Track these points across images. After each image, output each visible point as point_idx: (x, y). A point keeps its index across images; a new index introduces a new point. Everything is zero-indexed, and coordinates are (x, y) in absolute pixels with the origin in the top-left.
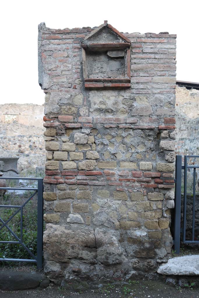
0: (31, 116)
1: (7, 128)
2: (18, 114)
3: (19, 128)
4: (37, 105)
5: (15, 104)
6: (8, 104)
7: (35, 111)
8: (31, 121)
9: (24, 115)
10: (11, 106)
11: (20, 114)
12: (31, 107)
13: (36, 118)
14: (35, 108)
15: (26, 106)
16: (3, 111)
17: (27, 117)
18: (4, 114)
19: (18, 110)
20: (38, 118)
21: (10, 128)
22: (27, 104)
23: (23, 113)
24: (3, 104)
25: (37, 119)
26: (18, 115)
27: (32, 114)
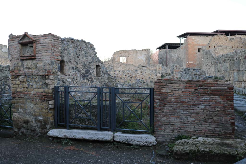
0: (135, 57)
1: (114, 66)
2: (127, 56)
3: (121, 66)
4: (139, 50)
5: (125, 50)
6: (121, 51)
7: (138, 54)
8: (135, 60)
9: (131, 57)
10: (123, 51)
11: (128, 56)
12: (135, 52)
14: (138, 52)
16: (118, 55)
17: (133, 58)
18: (119, 57)
19: (127, 54)
20: (139, 59)
22: (133, 50)
23: (130, 55)
24: (119, 51)
25: (138, 59)
26: (127, 57)
27: (136, 56)
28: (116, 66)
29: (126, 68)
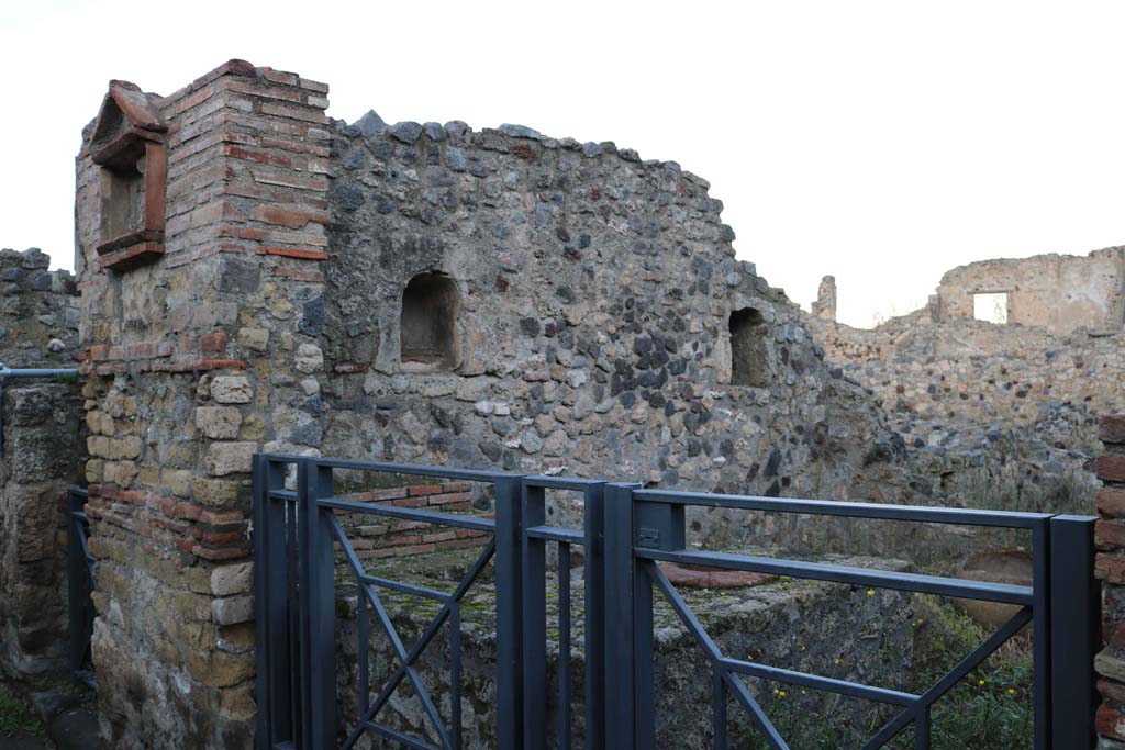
0: (1054, 291)
1: (938, 335)
2: (1013, 288)
3: (972, 334)
4: (1071, 257)
5: (1002, 261)
6: (979, 262)
7: (1066, 276)
8: (1054, 306)
9: (1031, 291)
10: (988, 266)
11: (1017, 289)
12: (1051, 266)
13: (1070, 297)
14: (1066, 268)
15: (1036, 264)
16: (965, 286)
17: (1041, 294)
18: (968, 293)
19: (1011, 276)
20: (1075, 298)
21: (946, 335)
22: (1039, 257)
23: (1026, 283)
24: (966, 263)
25: (1071, 300)
26: (1012, 292)
27: (1056, 287)
28: (950, 336)
29: (1000, 347)
